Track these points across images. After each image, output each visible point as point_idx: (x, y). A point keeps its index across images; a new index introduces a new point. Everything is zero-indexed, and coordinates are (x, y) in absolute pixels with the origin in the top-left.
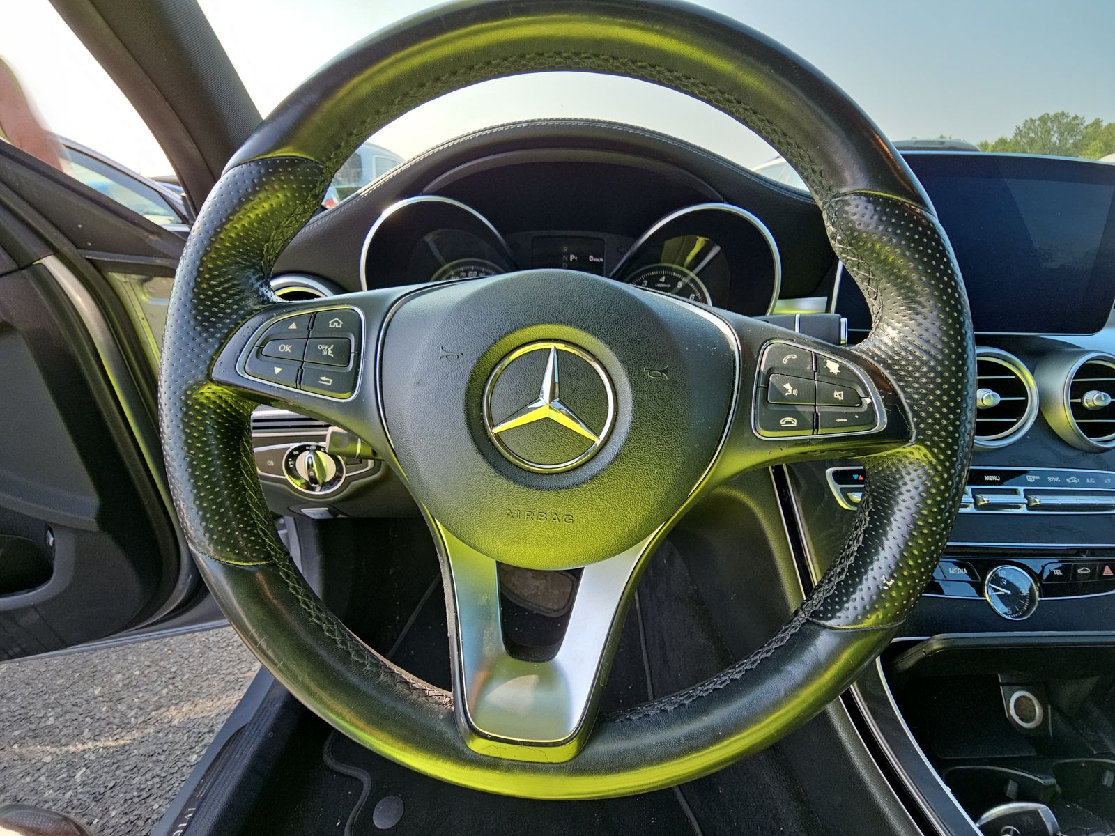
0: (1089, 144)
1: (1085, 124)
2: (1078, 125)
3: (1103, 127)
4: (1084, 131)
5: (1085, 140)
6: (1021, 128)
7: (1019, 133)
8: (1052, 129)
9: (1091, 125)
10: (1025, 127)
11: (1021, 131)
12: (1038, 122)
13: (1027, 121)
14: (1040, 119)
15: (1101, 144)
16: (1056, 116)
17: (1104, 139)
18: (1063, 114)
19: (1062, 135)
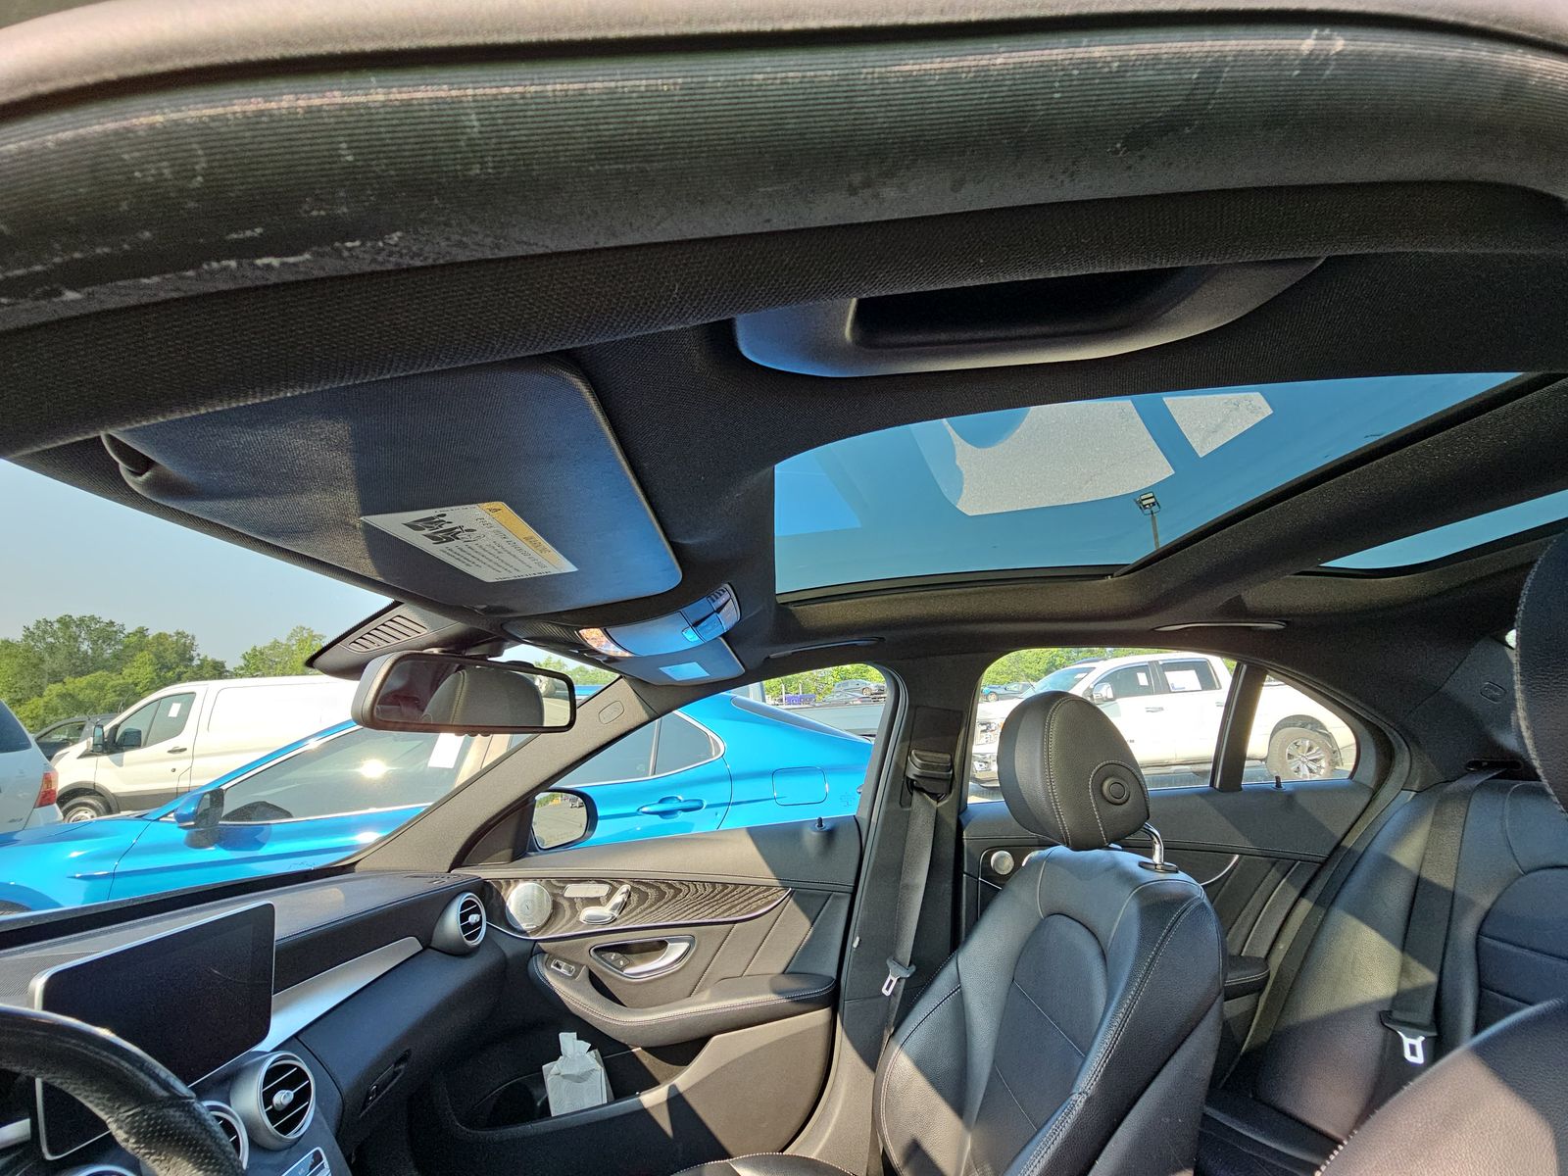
0: (135, 655)
1: (126, 632)
2: (116, 632)
3: (150, 637)
4: (126, 640)
5: (128, 650)
6: (31, 630)
7: (29, 634)
8: (79, 636)
9: (134, 634)
10: (38, 628)
11: (31, 632)
12: (56, 626)
13: (39, 622)
14: (58, 621)
15: (151, 656)
16: (82, 620)
17: (154, 650)
18: (92, 618)
19: (95, 642)
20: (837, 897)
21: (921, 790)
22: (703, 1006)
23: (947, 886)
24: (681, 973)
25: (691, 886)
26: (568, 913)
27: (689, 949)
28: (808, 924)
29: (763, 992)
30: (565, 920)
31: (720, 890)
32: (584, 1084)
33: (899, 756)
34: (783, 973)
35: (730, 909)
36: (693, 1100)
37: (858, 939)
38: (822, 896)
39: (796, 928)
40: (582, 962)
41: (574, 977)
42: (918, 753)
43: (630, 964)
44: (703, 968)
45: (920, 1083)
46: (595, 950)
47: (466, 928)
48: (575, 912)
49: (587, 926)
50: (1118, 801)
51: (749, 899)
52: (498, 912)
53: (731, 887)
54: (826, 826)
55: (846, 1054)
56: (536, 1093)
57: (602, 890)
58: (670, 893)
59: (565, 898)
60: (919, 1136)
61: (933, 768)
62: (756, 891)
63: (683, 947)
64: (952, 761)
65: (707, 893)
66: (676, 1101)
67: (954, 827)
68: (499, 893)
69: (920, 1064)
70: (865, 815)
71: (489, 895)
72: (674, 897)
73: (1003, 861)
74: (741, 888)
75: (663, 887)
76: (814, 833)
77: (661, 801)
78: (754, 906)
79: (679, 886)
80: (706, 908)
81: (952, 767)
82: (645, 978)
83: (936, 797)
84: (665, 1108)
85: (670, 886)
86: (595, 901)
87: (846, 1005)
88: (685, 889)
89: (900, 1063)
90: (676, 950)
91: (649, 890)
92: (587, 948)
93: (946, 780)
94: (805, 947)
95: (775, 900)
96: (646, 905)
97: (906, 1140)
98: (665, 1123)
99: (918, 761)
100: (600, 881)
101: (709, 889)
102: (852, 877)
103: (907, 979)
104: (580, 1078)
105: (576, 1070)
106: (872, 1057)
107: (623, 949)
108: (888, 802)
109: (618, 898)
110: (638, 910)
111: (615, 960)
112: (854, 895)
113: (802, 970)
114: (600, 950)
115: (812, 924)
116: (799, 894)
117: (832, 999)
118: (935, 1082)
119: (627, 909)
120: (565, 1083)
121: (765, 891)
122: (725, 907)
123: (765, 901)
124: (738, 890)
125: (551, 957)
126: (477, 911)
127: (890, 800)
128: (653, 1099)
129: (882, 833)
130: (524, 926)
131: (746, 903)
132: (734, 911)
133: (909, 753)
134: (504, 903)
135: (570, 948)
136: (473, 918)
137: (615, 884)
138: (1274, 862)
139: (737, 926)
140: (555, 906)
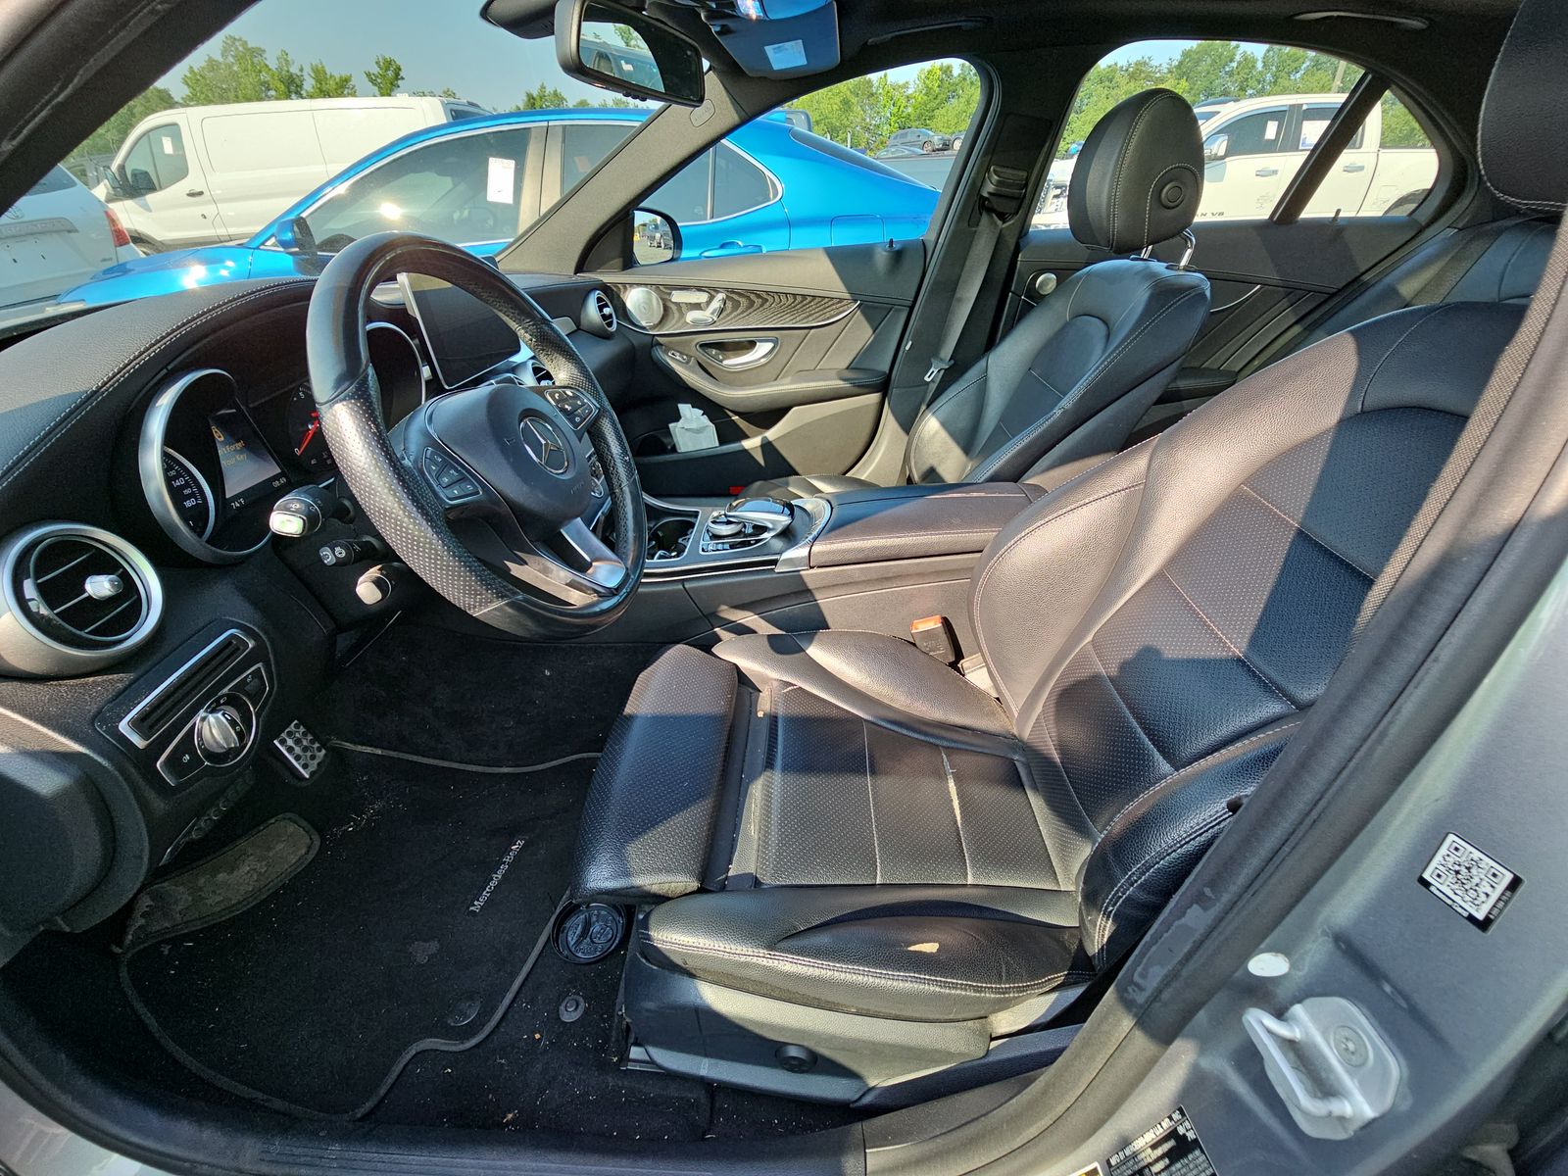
20: (896, 310)
21: (990, 210)
22: (786, 387)
23: (993, 302)
24: (767, 367)
25: (776, 297)
26: (677, 315)
27: (774, 348)
28: (870, 331)
29: (831, 379)
30: (675, 319)
31: (801, 301)
32: (701, 435)
33: (978, 173)
34: (847, 368)
35: (808, 317)
36: (777, 445)
37: (910, 343)
38: (885, 308)
39: (862, 333)
40: (691, 354)
41: (687, 363)
42: (998, 169)
43: (727, 358)
44: (785, 362)
45: (943, 434)
46: (701, 346)
47: (604, 317)
48: (682, 315)
49: (693, 326)
50: (1172, 204)
51: (824, 309)
52: (622, 311)
53: (809, 299)
54: (896, 247)
55: (889, 422)
56: (666, 441)
57: (703, 297)
58: (758, 302)
59: (674, 303)
60: (935, 464)
61: (1009, 186)
62: (830, 303)
63: (769, 346)
64: (1027, 179)
65: (789, 302)
66: (767, 446)
67: (1012, 248)
68: (619, 296)
69: (944, 424)
70: (932, 237)
71: (611, 296)
72: (762, 305)
73: (1047, 281)
74: (817, 300)
75: (752, 297)
76: (884, 253)
77: (722, 246)
78: (828, 315)
79: (765, 296)
80: (788, 315)
81: (1026, 185)
82: (739, 368)
83: (1002, 217)
84: (760, 450)
85: (759, 296)
86: (697, 306)
87: (894, 391)
88: (771, 300)
89: (931, 425)
90: (763, 348)
91: (743, 298)
92: (696, 342)
93: (1018, 198)
94: (864, 352)
95: (844, 311)
96: (738, 311)
97: (925, 467)
98: (760, 459)
99: (995, 178)
100: (699, 289)
101: (791, 300)
102: (913, 294)
103: (946, 370)
104: (698, 431)
105: (694, 426)
106: (908, 424)
107: (720, 346)
108: (958, 222)
109: (716, 304)
110: (733, 315)
111: (716, 354)
112: (912, 308)
113: (862, 367)
114: (704, 346)
115: (874, 332)
116: (868, 307)
117: (883, 386)
118: (952, 435)
119: (724, 314)
120: (688, 434)
121: (838, 303)
122: (804, 315)
123: (837, 311)
124: (815, 301)
125: (669, 348)
126: (606, 306)
127: (960, 219)
128: (752, 444)
129: (946, 253)
130: (644, 324)
131: (822, 312)
132: (811, 318)
133: (988, 170)
134: (624, 304)
135: (681, 343)
136: (607, 311)
137: (712, 292)
138: (1291, 293)
139: (813, 331)
140: (666, 308)
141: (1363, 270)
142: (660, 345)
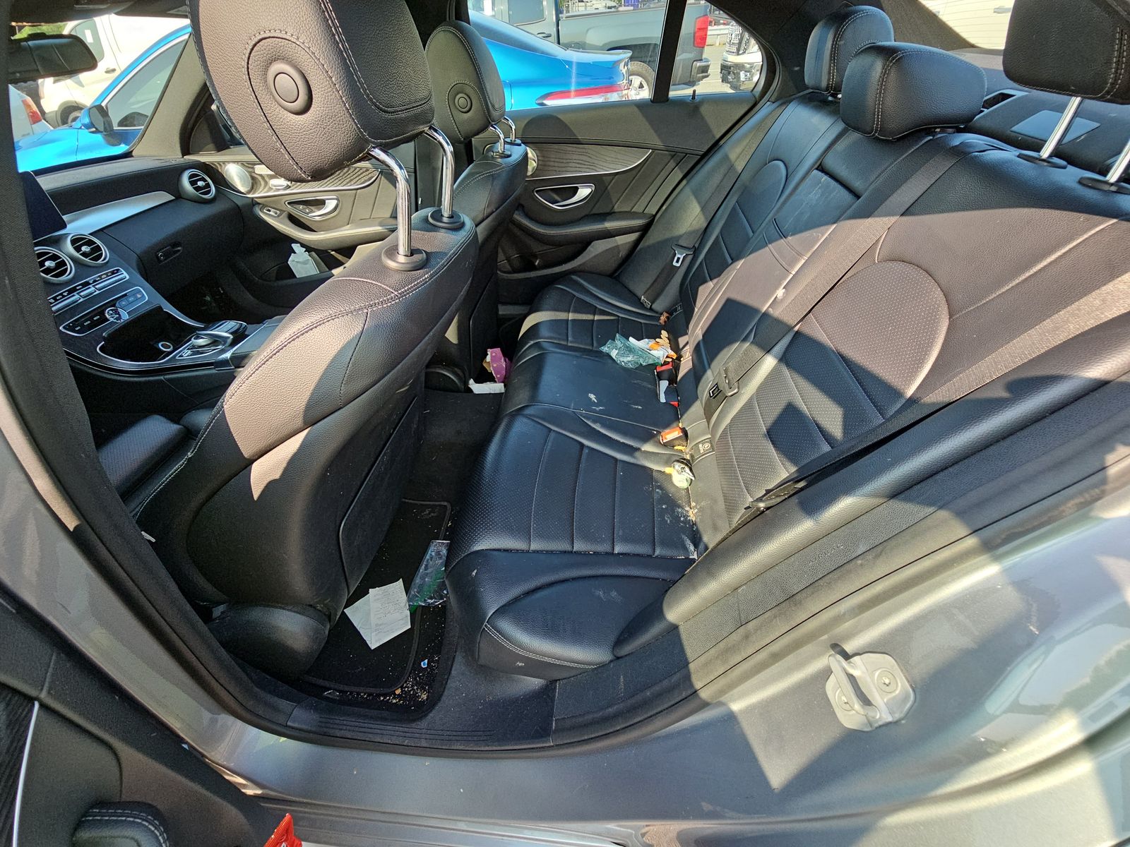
22: (347, 232)
26: (262, 183)
27: (338, 203)
30: (263, 186)
40: (283, 209)
41: (279, 217)
43: (312, 212)
44: (349, 214)
46: (289, 203)
47: (198, 189)
48: (266, 183)
49: (278, 191)
51: (359, 175)
59: (256, 174)
62: (361, 171)
63: (334, 203)
68: (218, 171)
78: (363, 180)
80: (337, 180)
82: (321, 218)
90: (331, 204)
92: (284, 201)
104: (305, 263)
105: (301, 259)
107: (304, 203)
111: (302, 208)
112: (415, 173)
114: (292, 203)
116: (386, 174)
120: (300, 265)
121: (366, 171)
122: (348, 180)
123: (368, 177)
124: (351, 170)
125: (263, 206)
126: (203, 179)
130: (243, 191)
131: (358, 178)
132: (352, 182)
134: (223, 176)
135: (274, 201)
136: (202, 183)
138: (675, 155)
139: (358, 191)
140: (253, 178)
141: (718, 136)
142: (259, 204)
